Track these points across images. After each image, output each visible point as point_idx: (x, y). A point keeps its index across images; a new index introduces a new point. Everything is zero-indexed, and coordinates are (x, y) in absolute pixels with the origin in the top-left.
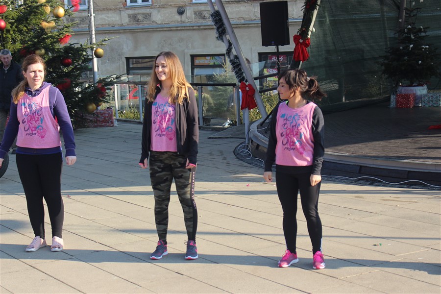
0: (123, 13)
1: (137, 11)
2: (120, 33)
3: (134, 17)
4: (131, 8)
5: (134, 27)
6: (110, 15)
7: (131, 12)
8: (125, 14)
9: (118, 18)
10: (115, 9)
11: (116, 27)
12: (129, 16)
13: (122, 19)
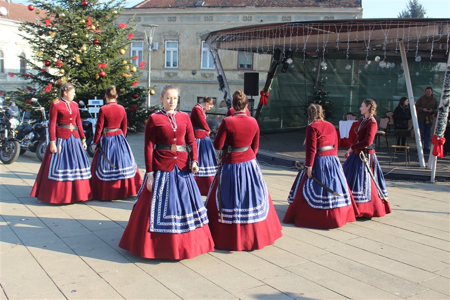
0: (162, 72)
1: (169, 71)
2: (160, 82)
3: (168, 74)
4: (167, 69)
5: (167, 79)
6: (155, 72)
7: (166, 71)
8: (163, 72)
9: (159, 74)
10: (158, 69)
11: (158, 79)
12: (165, 73)
13: (162, 75)
